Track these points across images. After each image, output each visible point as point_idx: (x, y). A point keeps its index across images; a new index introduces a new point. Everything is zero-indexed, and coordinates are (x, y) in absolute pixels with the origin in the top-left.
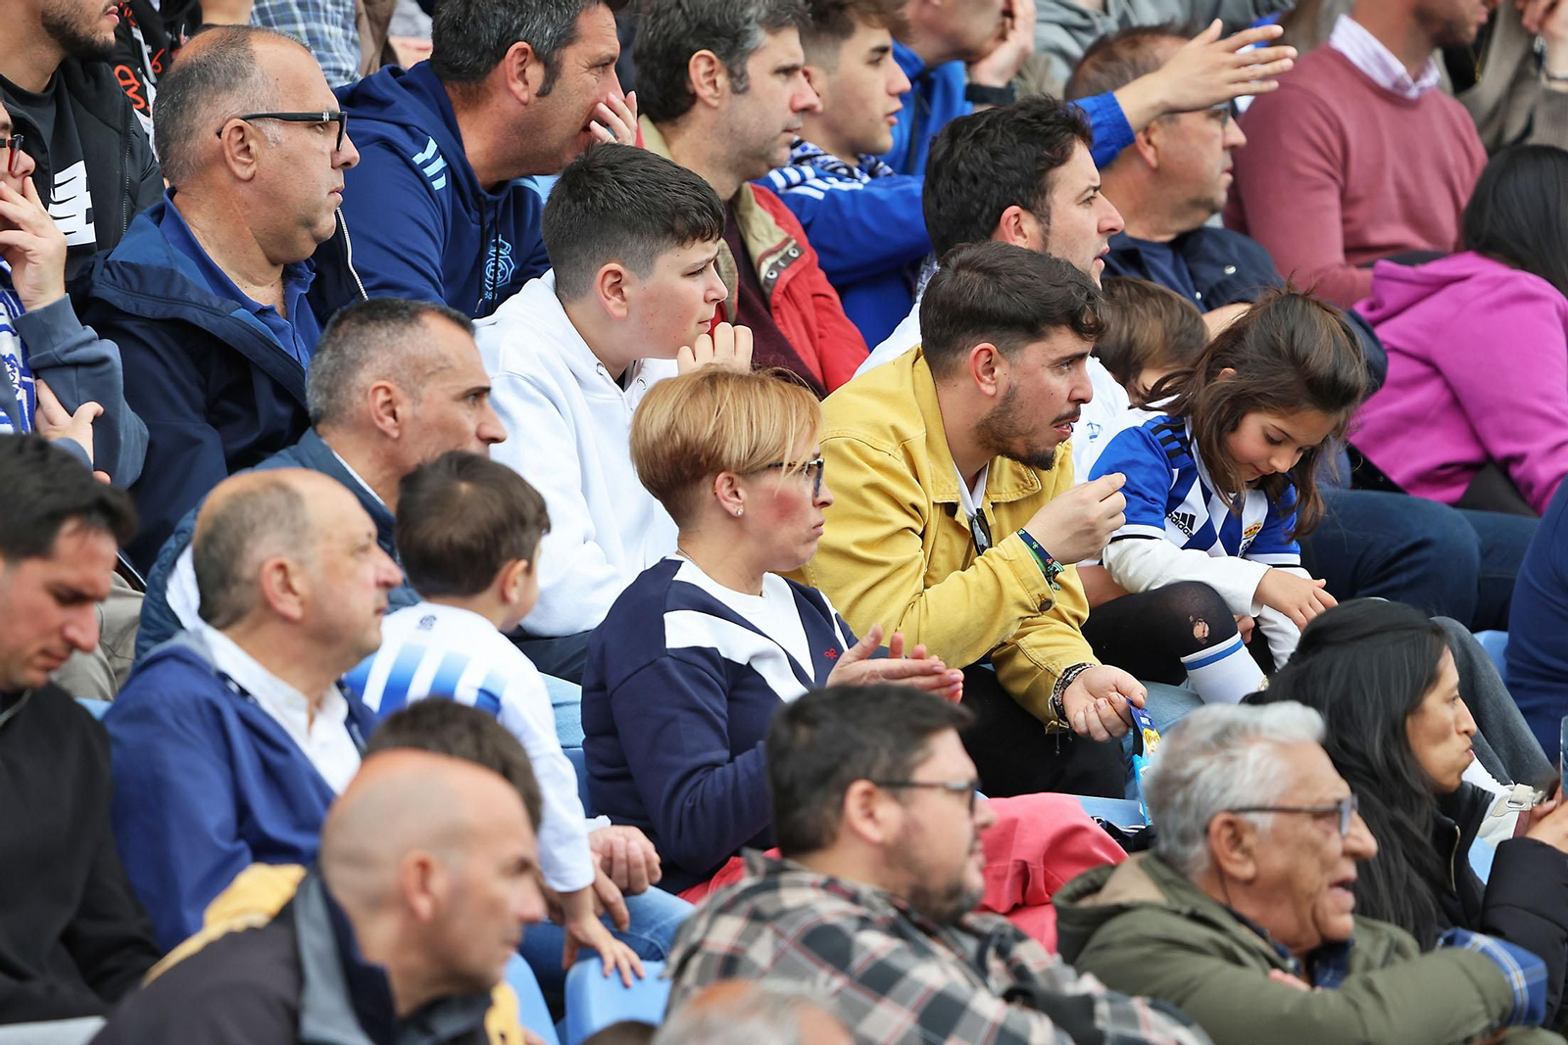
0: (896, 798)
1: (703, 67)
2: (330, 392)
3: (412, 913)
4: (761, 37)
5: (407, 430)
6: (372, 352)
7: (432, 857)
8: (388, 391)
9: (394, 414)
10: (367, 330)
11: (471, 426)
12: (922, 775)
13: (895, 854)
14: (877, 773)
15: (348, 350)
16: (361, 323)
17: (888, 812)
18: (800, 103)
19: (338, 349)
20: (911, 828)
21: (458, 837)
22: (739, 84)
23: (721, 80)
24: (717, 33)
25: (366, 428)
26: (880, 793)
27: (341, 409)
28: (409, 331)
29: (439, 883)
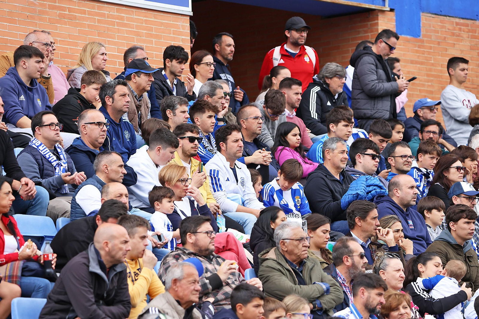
0: (195, 235)
1: (168, 112)
2: (97, 166)
3: (106, 251)
4: (178, 106)
5: (110, 172)
6: (103, 159)
7: (108, 242)
8: (106, 165)
9: (107, 169)
10: (103, 156)
11: (121, 171)
12: (198, 231)
13: (195, 244)
14: (191, 231)
15: (100, 159)
16: (102, 155)
17: (193, 237)
18: (186, 117)
19: (98, 159)
20: (197, 240)
21: (113, 237)
22: (175, 115)
23: (172, 114)
24: (170, 106)
25: (103, 172)
26: (192, 234)
27: (99, 169)
28: (109, 156)
29: (110, 245)
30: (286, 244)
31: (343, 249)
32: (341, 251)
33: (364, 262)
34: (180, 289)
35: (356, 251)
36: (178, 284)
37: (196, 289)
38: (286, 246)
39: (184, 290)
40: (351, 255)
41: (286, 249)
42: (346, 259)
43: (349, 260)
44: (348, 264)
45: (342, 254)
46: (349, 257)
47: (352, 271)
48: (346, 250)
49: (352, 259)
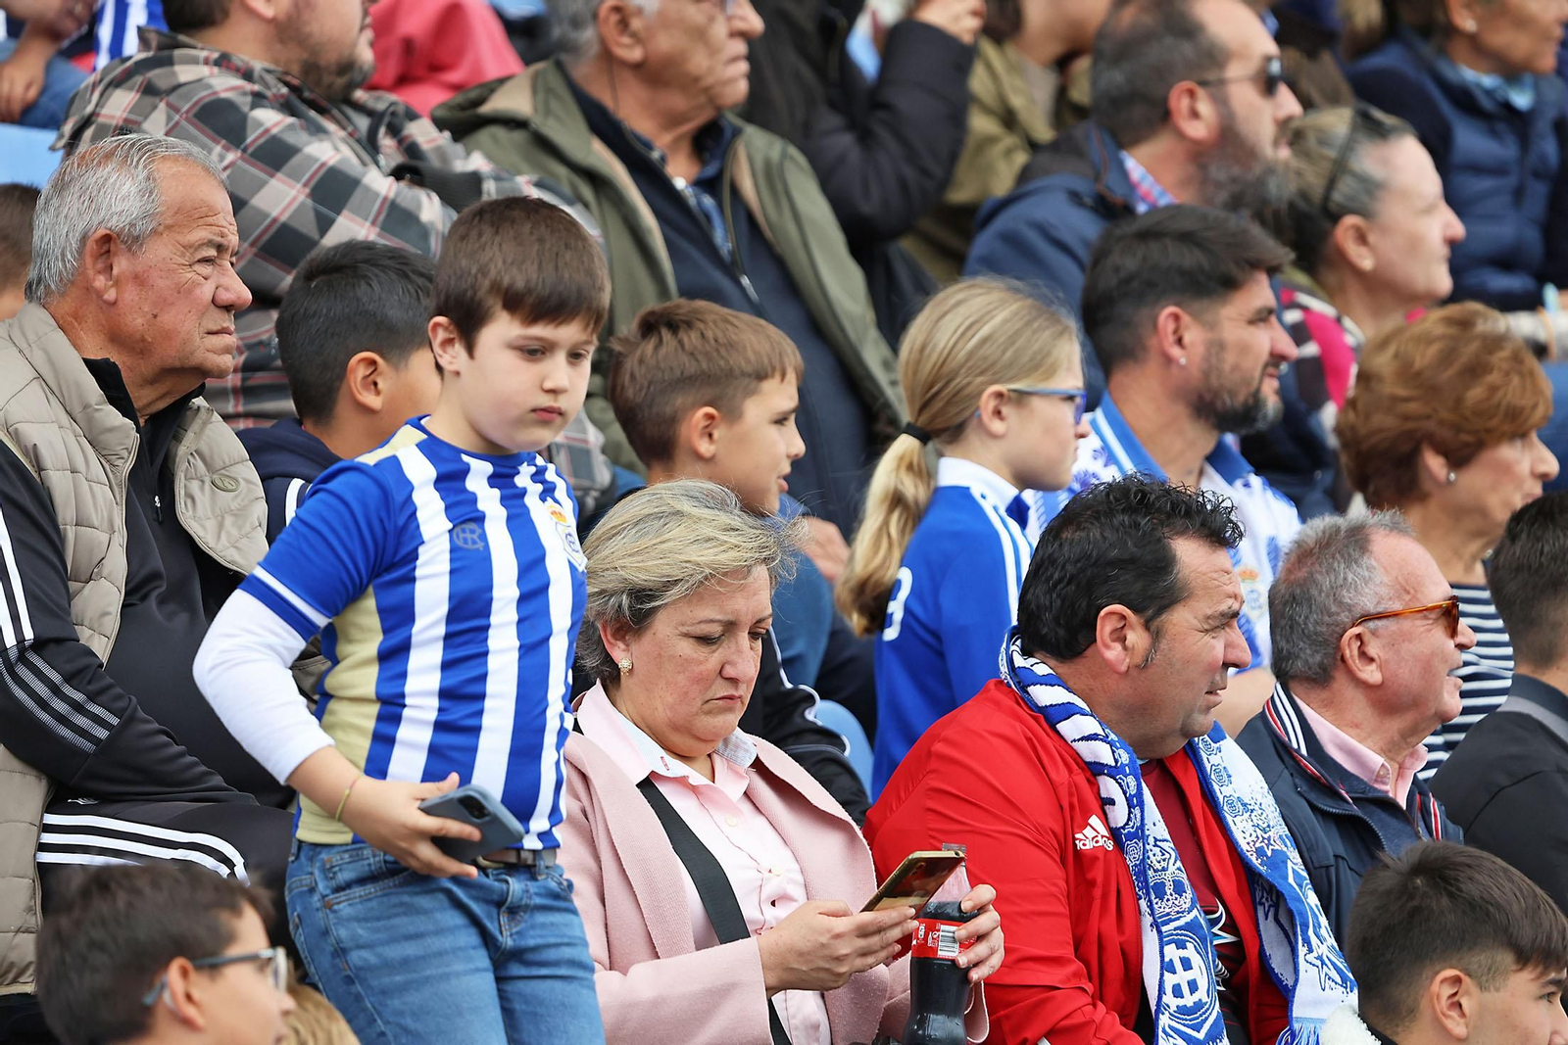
30: (636, 24)
31: (1169, 41)
32: (1154, 54)
33: (1282, 114)
34: (130, 294)
35: (1241, 55)
36: (121, 265)
37: (225, 297)
38: (634, 35)
39: (163, 303)
40: (1211, 76)
41: (635, 54)
42: (1185, 102)
43: (1204, 107)
44: (1197, 130)
45: (1165, 75)
46: (1201, 93)
47: (1218, 172)
48: (1187, 49)
49: (1221, 101)
